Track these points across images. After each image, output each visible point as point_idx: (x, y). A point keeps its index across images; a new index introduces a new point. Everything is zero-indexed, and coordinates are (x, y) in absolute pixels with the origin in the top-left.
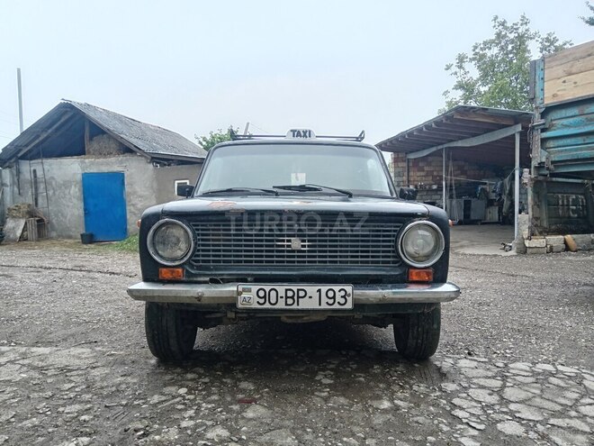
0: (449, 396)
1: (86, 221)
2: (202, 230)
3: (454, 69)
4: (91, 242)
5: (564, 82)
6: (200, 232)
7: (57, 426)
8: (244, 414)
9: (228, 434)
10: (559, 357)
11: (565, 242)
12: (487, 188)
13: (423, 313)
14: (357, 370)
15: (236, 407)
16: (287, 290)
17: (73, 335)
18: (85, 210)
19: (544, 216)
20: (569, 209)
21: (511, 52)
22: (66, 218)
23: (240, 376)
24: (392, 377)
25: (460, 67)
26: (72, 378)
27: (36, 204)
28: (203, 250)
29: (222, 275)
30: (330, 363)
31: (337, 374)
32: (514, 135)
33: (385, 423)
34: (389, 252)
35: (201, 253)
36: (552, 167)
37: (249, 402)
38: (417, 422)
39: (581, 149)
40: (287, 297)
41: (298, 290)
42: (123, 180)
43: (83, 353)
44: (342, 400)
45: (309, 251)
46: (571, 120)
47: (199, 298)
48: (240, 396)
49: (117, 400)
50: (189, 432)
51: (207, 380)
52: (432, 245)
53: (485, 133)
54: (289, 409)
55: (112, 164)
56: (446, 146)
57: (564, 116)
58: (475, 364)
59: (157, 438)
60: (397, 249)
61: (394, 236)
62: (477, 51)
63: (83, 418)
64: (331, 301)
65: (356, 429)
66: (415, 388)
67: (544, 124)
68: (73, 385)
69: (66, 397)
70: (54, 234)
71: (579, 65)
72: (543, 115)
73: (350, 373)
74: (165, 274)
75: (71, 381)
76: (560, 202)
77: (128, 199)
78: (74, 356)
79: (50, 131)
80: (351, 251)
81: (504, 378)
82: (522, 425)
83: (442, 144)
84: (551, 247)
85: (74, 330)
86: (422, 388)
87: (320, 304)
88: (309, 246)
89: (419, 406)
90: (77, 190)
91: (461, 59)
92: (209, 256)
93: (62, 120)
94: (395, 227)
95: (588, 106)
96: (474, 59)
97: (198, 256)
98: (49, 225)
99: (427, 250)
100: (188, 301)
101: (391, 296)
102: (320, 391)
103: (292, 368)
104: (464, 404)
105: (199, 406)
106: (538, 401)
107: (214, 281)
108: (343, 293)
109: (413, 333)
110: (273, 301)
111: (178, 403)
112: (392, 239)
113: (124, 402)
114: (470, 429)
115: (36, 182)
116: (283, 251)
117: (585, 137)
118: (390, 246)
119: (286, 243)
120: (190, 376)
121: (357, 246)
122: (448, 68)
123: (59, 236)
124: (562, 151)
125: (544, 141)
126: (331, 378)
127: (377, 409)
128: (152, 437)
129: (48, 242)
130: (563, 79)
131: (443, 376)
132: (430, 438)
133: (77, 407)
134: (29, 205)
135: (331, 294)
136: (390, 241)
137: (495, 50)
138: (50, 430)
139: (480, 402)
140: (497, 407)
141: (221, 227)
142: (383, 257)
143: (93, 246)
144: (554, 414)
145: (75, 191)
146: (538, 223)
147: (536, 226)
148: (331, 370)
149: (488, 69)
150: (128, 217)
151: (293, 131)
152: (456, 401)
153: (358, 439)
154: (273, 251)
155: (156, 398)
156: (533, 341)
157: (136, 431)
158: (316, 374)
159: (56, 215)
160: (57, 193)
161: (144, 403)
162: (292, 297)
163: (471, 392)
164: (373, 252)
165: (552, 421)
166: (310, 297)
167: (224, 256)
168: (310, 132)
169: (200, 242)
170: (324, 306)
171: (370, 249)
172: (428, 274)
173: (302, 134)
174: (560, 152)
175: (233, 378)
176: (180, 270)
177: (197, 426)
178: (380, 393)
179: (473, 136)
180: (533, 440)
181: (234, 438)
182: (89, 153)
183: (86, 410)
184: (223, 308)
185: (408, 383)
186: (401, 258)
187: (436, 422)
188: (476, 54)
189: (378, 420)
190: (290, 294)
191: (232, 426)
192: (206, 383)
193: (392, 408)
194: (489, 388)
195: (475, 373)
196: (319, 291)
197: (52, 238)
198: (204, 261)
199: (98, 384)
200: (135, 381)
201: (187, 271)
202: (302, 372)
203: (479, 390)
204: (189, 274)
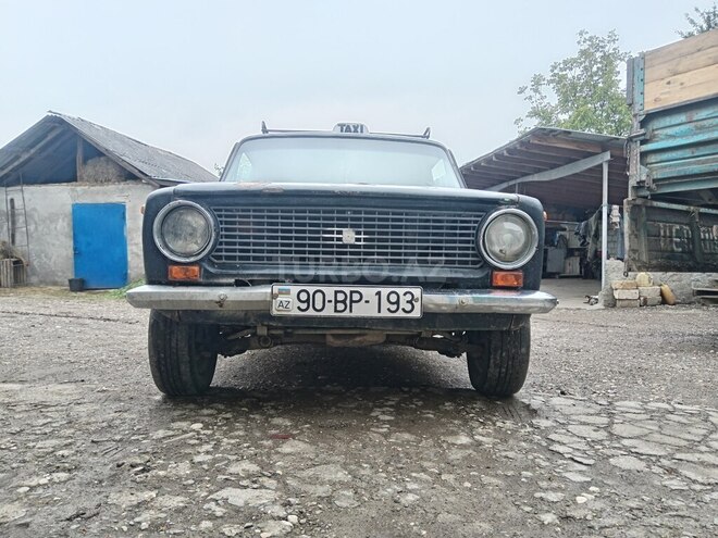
0: (544, 433)
1: (75, 263)
2: (226, 216)
3: (529, 92)
4: (82, 289)
5: (669, 83)
6: (224, 219)
7: (24, 461)
8: (279, 450)
9: (258, 468)
10: (675, 395)
11: (662, 294)
12: (566, 234)
13: (509, 332)
14: (423, 407)
15: (269, 443)
16: (336, 292)
17: (53, 375)
18: (75, 249)
19: (643, 249)
20: (671, 241)
21: (596, 74)
22: (50, 259)
23: (272, 412)
24: (468, 413)
25: (536, 91)
26: (49, 414)
27: (13, 242)
28: (227, 243)
29: (252, 275)
30: (388, 400)
31: (398, 410)
32: (601, 166)
33: (465, 458)
34: (468, 249)
35: (224, 247)
36: (654, 186)
37: (285, 438)
38: (506, 457)
39: (689, 164)
40: (336, 302)
41: (352, 292)
42: (124, 214)
43: (65, 390)
44: (406, 436)
45: (365, 246)
46: (677, 129)
47: (220, 303)
48: (273, 432)
49: (109, 435)
50: (205, 466)
51: (229, 415)
52: (523, 240)
53: (567, 163)
54: (338, 444)
55: (111, 193)
56: (519, 181)
57: (668, 124)
58: (572, 402)
59: (162, 473)
60: (478, 246)
61: (474, 228)
62: (556, 71)
63: (61, 452)
64: (394, 307)
65: (426, 464)
66: (499, 424)
67: (644, 134)
68: (49, 420)
69: (38, 432)
70: (34, 279)
71: (686, 63)
72: (643, 124)
73: (416, 410)
74: (175, 272)
75: (47, 417)
76: (662, 233)
77: (129, 238)
78: (52, 393)
79: (32, 151)
80: (420, 248)
81: (610, 415)
82: (641, 460)
83: (516, 178)
84: (645, 299)
85: (54, 369)
86: (509, 424)
87: (379, 311)
88: (365, 240)
89: (506, 441)
90: (65, 224)
91: (537, 81)
92: (234, 251)
93: (49, 137)
94: (475, 216)
95: (698, 111)
96: (552, 81)
97: (221, 250)
98: (29, 269)
99: (517, 247)
100: (206, 308)
101: (471, 302)
102: (377, 427)
103: (339, 405)
104: (565, 439)
105: (219, 441)
106: (657, 437)
107: (240, 284)
108: (409, 297)
109: (495, 358)
110: (319, 306)
111: (190, 438)
112: (471, 231)
113: (118, 437)
114: (576, 464)
115: (13, 215)
116: (332, 246)
117: (694, 149)
118: (468, 242)
119: (335, 236)
120: (205, 412)
121: (427, 241)
122: (522, 91)
123: (41, 282)
124: (666, 167)
125: (644, 155)
126: (391, 414)
127: (454, 444)
128: (153, 472)
129: (27, 289)
130: (668, 80)
131: (534, 412)
132: (524, 473)
133: (54, 442)
134: (4, 243)
135: (393, 298)
136: (469, 235)
137: (577, 71)
138: (14, 465)
139: (585, 438)
140: (606, 443)
141: (251, 213)
142: (460, 255)
143: (83, 294)
144: (679, 449)
145: (64, 226)
146: (636, 256)
147: (634, 259)
148: (391, 406)
149: (568, 93)
150: (129, 259)
151: (342, 126)
152: (552, 436)
153: (431, 474)
154: (318, 246)
155: (161, 433)
156: (640, 382)
157: (133, 466)
158: (371, 410)
159: (39, 256)
160: (40, 228)
161: (144, 439)
162: (344, 302)
163: (570, 428)
164: (447, 248)
165: (678, 456)
166: (367, 302)
167: (254, 251)
168: (362, 127)
169: (223, 233)
170: (385, 314)
171: (444, 245)
172: (517, 278)
173: (353, 129)
174: (664, 168)
175: (263, 414)
176: (196, 268)
177: (215, 461)
178: (455, 429)
179: (552, 168)
180: (658, 474)
181: (266, 473)
182: (82, 179)
183: (66, 445)
184: (252, 321)
185: (491, 420)
186: (483, 257)
187: (530, 457)
188: (555, 75)
189: (455, 455)
190: (341, 297)
191: (262, 461)
192: (227, 419)
193: (472, 444)
194: (593, 425)
195: (573, 410)
196: (379, 293)
197: (32, 285)
198: (227, 258)
199: (84, 420)
200: (134, 416)
201: (206, 270)
202: (352, 409)
203: (581, 427)
204: (208, 275)
